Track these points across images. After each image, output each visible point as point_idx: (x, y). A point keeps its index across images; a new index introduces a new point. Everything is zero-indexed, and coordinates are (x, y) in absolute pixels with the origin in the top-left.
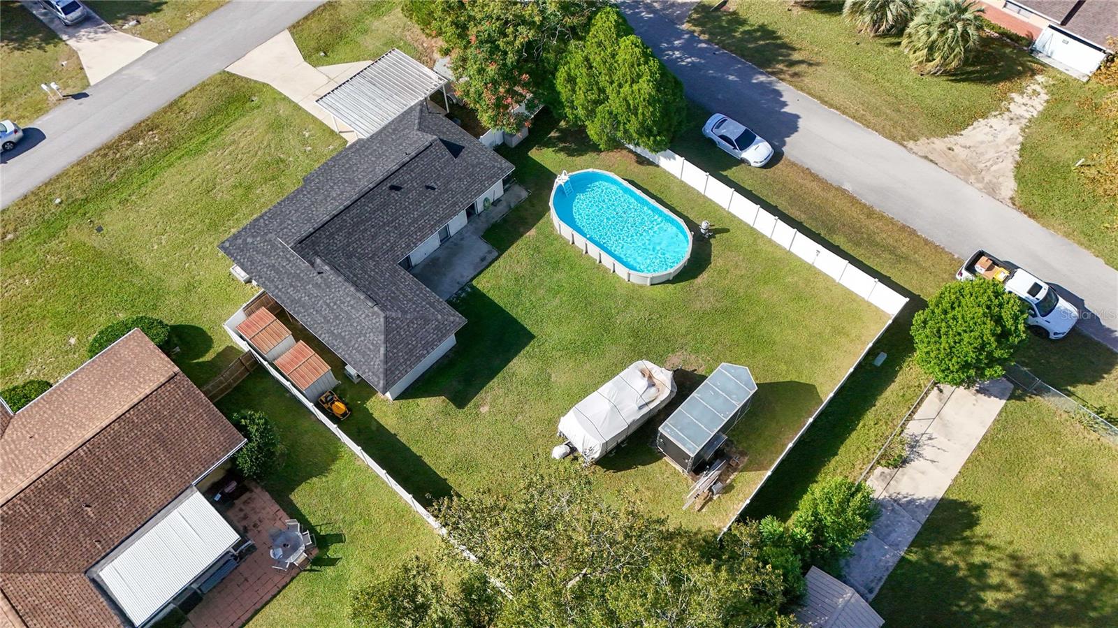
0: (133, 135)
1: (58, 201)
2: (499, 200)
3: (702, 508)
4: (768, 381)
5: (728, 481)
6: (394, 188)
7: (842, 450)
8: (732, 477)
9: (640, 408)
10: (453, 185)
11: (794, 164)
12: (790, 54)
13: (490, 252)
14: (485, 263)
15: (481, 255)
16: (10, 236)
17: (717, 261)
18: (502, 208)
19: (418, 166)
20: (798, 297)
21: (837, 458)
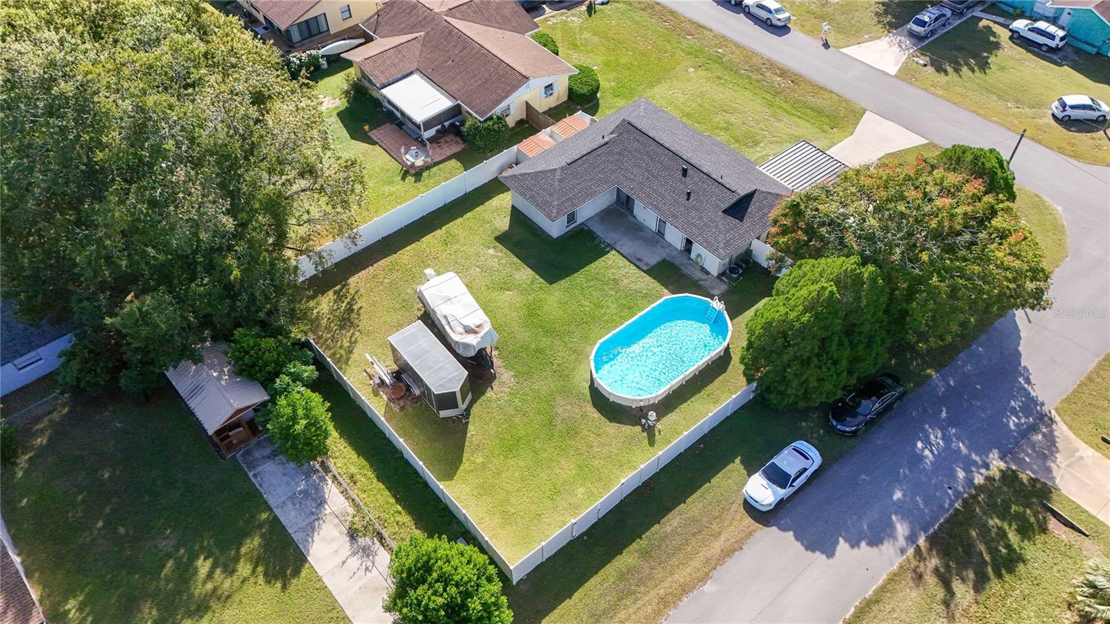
0: (784, 73)
1: (720, 51)
2: (708, 273)
3: (367, 373)
4: (467, 444)
5: (382, 393)
6: (685, 172)
7: (381, 486)
8: (384, 396)
9: (445, 317)
10: (693, 213)
11: (750, 534)
12: (963, 581)
13: (647, 264)
14: (635, 261)
15: (645, 259)
16: (690, 37)
17: (612, 428)
18: (698, 275)
19: (708, 185)
20: (556, 492)
21: (375, 481)
